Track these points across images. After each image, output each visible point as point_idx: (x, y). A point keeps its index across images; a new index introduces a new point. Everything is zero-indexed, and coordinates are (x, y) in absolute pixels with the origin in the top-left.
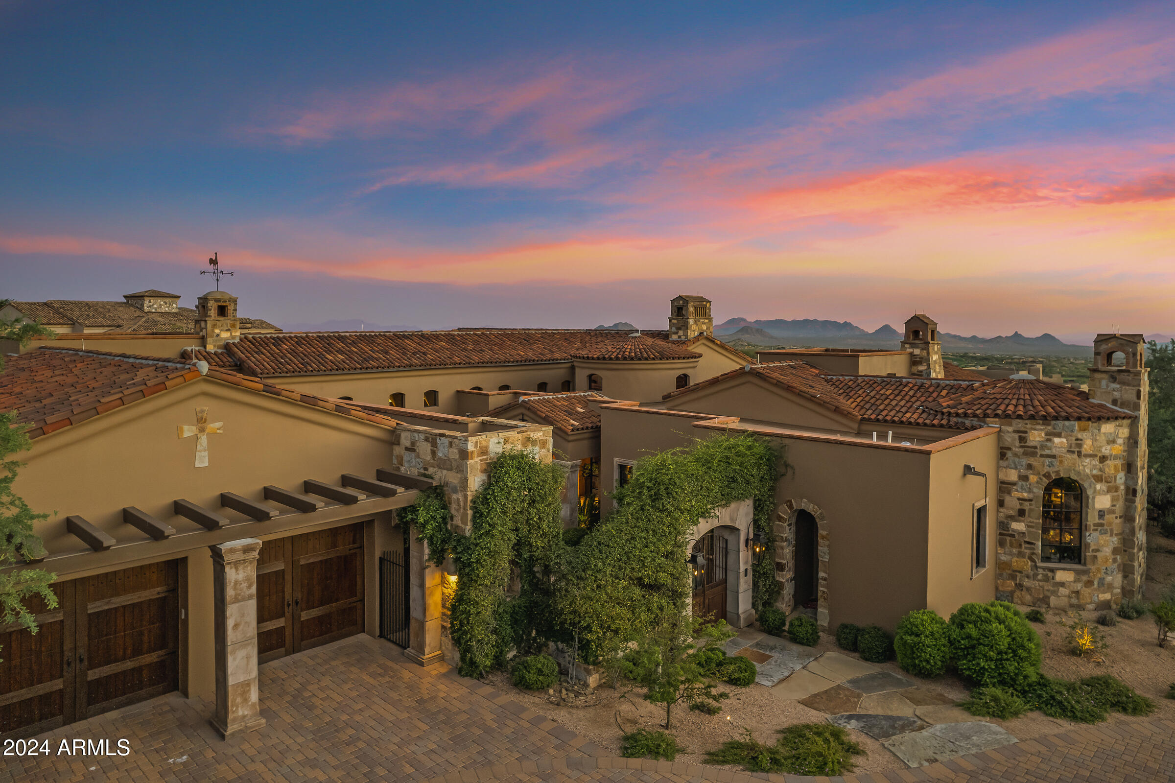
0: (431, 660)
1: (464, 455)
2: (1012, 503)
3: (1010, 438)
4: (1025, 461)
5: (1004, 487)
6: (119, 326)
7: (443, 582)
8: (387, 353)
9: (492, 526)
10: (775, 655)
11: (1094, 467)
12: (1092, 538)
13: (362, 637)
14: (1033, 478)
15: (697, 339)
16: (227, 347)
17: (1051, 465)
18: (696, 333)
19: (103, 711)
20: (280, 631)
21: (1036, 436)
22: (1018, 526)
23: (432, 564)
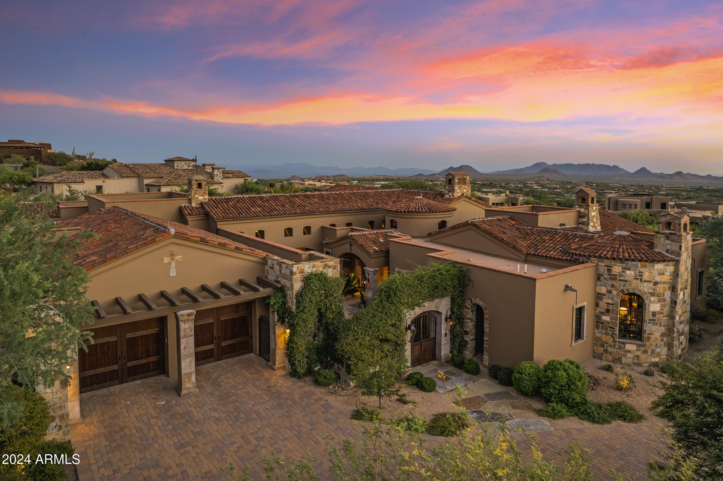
0: (279, 368)
1: (292, 273)
2: (603, 305)
3: (603, 269)
4: (610, 283)
5: (599, 296)
6: (161, 178)
7: (285, 332)
8: (284, 206)
9: (305, 307)
10: (453, 378)
11: (650, 288)
12: (648, 327)
13: (252, 355)
14: (615, 292)
15: (459, 198)
16: (201, 204)
17: (624, 285)
18: (460, 194)
19: (134, 380)
20: (212, 350)
21: (617, 269)
22: (606, 318)
23: (279, 324)
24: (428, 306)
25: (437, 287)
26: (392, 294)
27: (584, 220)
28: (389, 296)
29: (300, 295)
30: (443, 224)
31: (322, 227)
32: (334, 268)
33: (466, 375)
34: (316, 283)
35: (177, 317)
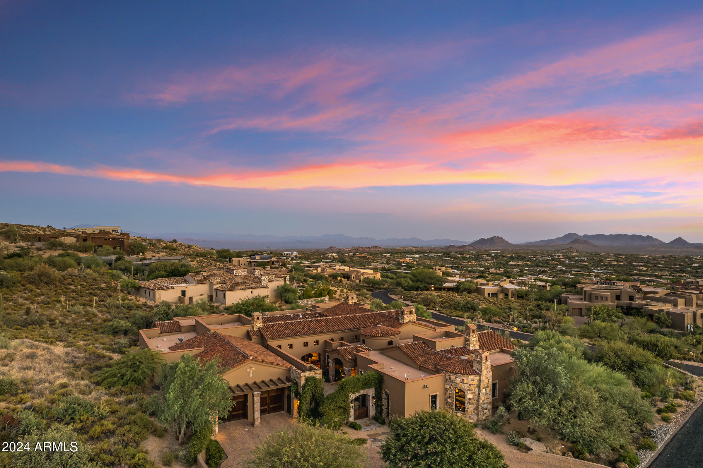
0: (295, 418)
1: (300, 377)
2: (448, 394)
3: (447, 377)
4: (451, 384)
5: (446, 390)
6: (225, 283)
7: (297, 402)
8: (304, 329)
9: (305, 392)
10: (372, 425)
11: (467, 387)
12: (467, 406)
13: (283, 412)
14: (452, 388)
15: (408, 323)
16: (259, 328)
17: (456, 385)
18: (408, 321)
20: (266, 409)
21: (453, 377)
22: (449, 400)
23: (295, 398)
24: (362, 392)
25: (367, 384)
26: (344, 387)
27: (468, 343)
28: (342, 388)
29: (304, 387)
30: (390, 343)
31: (325, 341)
32: (320, 374)
33: (378, 424)
34: (310, 382)
35: (253, 394)
